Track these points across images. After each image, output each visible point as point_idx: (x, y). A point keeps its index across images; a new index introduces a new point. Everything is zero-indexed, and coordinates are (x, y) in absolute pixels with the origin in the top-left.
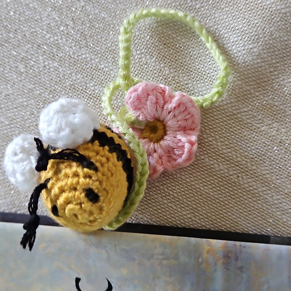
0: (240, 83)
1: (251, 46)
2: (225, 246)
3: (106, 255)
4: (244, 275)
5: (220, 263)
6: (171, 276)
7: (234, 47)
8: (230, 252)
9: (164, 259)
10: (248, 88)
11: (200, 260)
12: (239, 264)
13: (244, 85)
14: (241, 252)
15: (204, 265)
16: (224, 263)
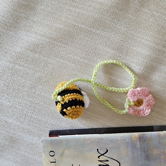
0: (138, 79)
1: (140, 68)
2: (139, 135)
3: (105, 142)
4: (145, 142)
5: (138, 140)
6: (124, 145)
7: (134, 68)
8: (140, 137)
9: (122, 141)
10: (141, 80)
11: (132, 140)
12: (144, 140)
13: (139, 80)
14: (144, 136)
15: (134, 141)
16: (139, 140)
